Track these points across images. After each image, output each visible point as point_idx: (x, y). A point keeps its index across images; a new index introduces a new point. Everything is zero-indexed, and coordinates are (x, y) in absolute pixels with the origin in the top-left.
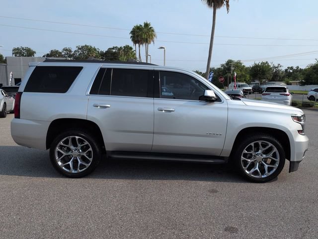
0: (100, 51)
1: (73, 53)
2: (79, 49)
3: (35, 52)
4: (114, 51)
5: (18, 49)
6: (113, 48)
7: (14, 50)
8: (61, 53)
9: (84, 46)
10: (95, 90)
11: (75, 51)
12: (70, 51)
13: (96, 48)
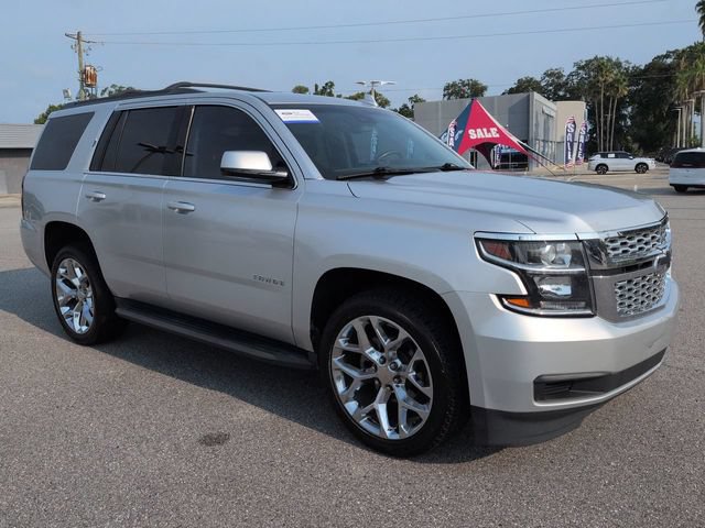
0: (631, 66)
1: (564, 79)
2: (580, 68)
3: (484, 89)
4: (669, 61)
5: (454, 85)
6: (667, 56)
7: (447, 88)
8: (538, 83)
9: (591, 61)
10: (99, 164)
11: (571, 75)
12: (559, 76)
13: (622, 60)
